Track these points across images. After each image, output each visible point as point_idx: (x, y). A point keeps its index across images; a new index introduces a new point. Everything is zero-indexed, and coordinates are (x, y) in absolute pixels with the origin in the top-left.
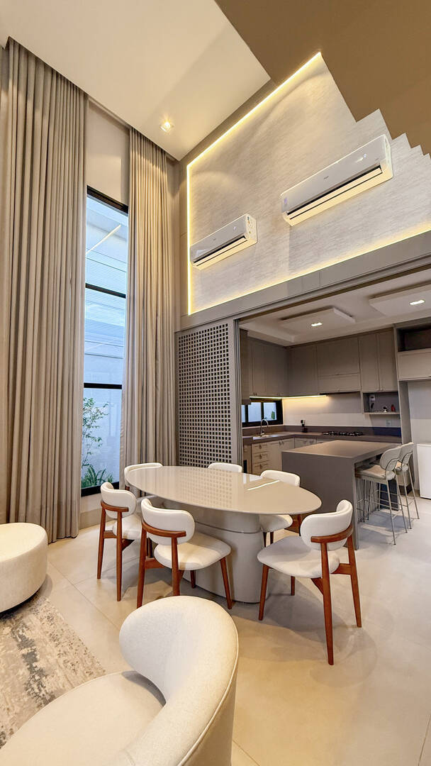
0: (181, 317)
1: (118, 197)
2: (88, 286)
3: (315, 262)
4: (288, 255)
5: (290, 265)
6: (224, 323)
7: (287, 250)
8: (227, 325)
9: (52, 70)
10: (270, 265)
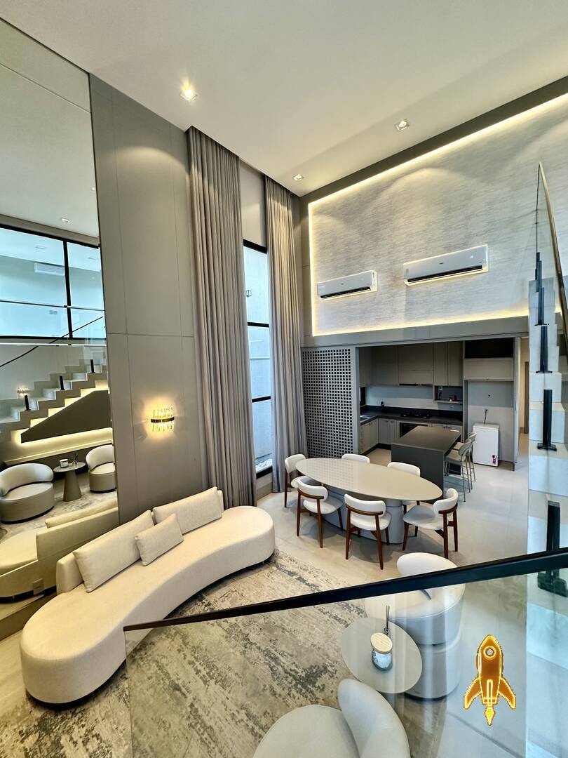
0: (305, 336)
1: (259, 242)
2: (250, 324)
3: (426, 318)
4: (404, 307)
5: (406, 314)
6: (347, 348)
7: (404, 303)
8: (349, 350)
9: (216, 143)
10: (389, 312)
